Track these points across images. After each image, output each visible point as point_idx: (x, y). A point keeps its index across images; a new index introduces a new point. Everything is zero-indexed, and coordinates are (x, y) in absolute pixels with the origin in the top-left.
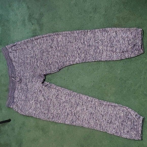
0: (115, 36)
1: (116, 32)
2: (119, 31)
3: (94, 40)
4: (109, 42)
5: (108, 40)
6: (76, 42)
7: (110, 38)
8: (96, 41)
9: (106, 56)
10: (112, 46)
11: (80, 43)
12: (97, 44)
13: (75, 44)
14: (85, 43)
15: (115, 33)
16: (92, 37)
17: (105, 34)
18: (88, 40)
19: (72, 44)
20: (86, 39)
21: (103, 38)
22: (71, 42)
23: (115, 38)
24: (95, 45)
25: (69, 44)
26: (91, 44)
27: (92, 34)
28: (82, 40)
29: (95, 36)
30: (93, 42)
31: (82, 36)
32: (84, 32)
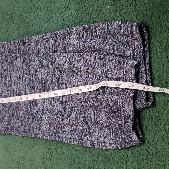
8: (32, 84)
14: (13, 86)
16: (24, 72)
18: (18, 79)
20: (14, 76)
27: (26, 64)
28: (8, 77)
29: (30, 71)
30: (27, 87)
31: (8, 68)
32: (11, 60)
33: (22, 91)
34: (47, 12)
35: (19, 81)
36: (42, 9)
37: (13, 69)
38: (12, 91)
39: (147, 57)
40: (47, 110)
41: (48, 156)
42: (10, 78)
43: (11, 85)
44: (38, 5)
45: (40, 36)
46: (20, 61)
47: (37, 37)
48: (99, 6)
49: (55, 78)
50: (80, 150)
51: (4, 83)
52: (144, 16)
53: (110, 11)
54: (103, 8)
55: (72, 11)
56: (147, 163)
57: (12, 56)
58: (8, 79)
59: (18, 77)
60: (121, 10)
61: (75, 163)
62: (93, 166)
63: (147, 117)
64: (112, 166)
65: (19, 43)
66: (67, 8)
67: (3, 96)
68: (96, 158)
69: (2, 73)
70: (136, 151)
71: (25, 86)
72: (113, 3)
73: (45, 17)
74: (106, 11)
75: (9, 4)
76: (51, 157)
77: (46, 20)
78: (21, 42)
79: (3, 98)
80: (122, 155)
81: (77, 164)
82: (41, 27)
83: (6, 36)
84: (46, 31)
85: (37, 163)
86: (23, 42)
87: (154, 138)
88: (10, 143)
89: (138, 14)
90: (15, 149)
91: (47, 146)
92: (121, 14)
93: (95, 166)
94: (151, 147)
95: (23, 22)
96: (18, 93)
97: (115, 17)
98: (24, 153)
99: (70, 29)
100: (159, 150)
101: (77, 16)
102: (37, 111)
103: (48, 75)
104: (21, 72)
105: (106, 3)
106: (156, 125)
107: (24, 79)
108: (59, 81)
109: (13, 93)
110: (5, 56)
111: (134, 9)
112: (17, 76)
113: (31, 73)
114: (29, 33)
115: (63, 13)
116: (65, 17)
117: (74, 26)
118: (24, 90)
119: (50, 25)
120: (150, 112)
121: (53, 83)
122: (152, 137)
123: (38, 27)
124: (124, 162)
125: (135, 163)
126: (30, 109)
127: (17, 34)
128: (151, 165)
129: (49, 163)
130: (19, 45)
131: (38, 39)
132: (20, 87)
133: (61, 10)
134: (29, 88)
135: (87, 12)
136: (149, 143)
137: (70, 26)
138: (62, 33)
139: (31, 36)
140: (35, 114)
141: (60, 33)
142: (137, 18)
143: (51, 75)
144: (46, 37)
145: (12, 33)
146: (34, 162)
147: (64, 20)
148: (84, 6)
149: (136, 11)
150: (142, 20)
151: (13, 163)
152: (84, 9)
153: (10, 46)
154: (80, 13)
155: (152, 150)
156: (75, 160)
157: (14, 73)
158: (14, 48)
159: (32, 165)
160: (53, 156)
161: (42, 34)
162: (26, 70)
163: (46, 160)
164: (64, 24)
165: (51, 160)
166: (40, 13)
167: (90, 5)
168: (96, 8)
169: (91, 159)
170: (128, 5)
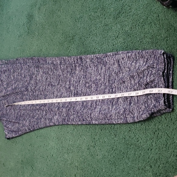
0: (117, 71)
1: (118, 61)
2: (123, 59)
3: (84, 82)
4: (107, 84)
5: (106, 81)
6: (59, 86)
7: (109, 76)
8: (87, 85)
9: (99, 113)
10: (112, 91)
11: (64, 88)
12: (88, 90)
13: (57, 90)
14: (72, 88)
15: (116, 65)
16: (81, 77)
17: (101, 69)
18: (76, 83)
19: (53, 88)
20: (73, 81)
21: (98, 77)
22: (52, 85)
23: (117, 74)
24: (85, 91)
25: (50, 88)
26: (80, 90)
27: (83, 71)
28: (67, 82)
29: (86, 75)
30: (83, 87)
31: (68, 75)
32: (71, 69)
33: (79, 91)
34: (101, 38)
35: (77, 85)
36: (98, 36)
37: (72, 76)
38: (71, 92)
39: (171, 77)
40: (99, 102)
41: (92, 144)
42: (70, 82)
43: (70, 87)
44: (95, 33)
45: (94, 55)
46: (78, 69)
47: (92, 56)
48: (141, 38)
49: (106, 77)
50: (117, 140)
51: (64, 86)
52: (172, 49)
53: (148, 43)
54: (144, 40)
55: (121, 40)
56: (166, 150)
57: (72, 66)
58: (68, 83)
59: (76, 82)
60: (157, 43)
61: (113, 149)
62: (126, 152)
63: (168, 119)
64: (140, 152)
65: (77, 58)
66: (117, 37)
67: (62, 97)
68: (129, 146)
69: (63, 79)
70: (159, 142)
71: (82, 87)
72: (151, 38)
73: (100, 42)
74: (145, 43)
75: (71, 28)
76: (95, 145)
77: (100, 44)
78: (79, 58)
79: (63, 97)
80: (149, 145)
81: (115, 150)
82: (96, 49)
83: (67, 53)
84: (99, 52)
85: (84, 149)
86: (81, 58)
87: (172, 133)
88: (63, 134)
89: (168, 47)
90: (66, 139)
91: (92, 136)
92: (156, 46)
93: (128, 152)
94: (169, 139)
95: (82, 44)
96: (75, 93)
97: (152, 48)
98: (73, 142)
99: (117, 52)
100: (175, 141)
101: (124, 43)
102: (91, 104)
103: (100, 76)
104: (79, 77)
105: (146, 37)
106: (174, 124)
107: (81, 82)
108: (110, 79)
109: (72, 94)
110: (67, 66)
111: (165, 43)
112: (75, 80)
113: (87, 77)
114: (86, 53)
115: (114, 41)
116: (115, 44)
117: (121, 51)
118: (81, 90)
119: (103, 48)
120: (170, 115)
121: (104, 81)
122: (171, 132)
123: (94, 48)
124: (150, 149)
125: (157, 150)
126: (85, 103)
127: (76, 52)
128: (168, 151)
129: (93, 149)
130: (77, 60)
131: (92, 57)
132: (77, 89)
133: (112, 38)
134: (85, 88)
135: (132, 41)
136: (168, 136)
137: (118, 50)
138: (111, 55)
139: (87, 54)
140: (90, 107)
141: (110, 55)
142: (167, 49)
143: (103, 75)
144: (99, 57)
145: (72, 51)
146: (80, 148)
147: (114, 45)
148: (130, 37)
149: (167, 44)
150: (170, 51)
151: (64, 149)
152: (130, 39)
153: (70, 60)
154: (127, 41)
155: (170, 141)
156: (113, 147)
157: (72, 79)
158: (73, 62)
159: (79, 151)
160: (96, 144)
161: (96, 54)
162: (83, 75)
163: (91, 147)
164: (114, 48)
165: (94, 147)
166: (96, 38)
167: (134, 37)
168: (138, 40)
169: (126, 146)
170: (161, 40)
